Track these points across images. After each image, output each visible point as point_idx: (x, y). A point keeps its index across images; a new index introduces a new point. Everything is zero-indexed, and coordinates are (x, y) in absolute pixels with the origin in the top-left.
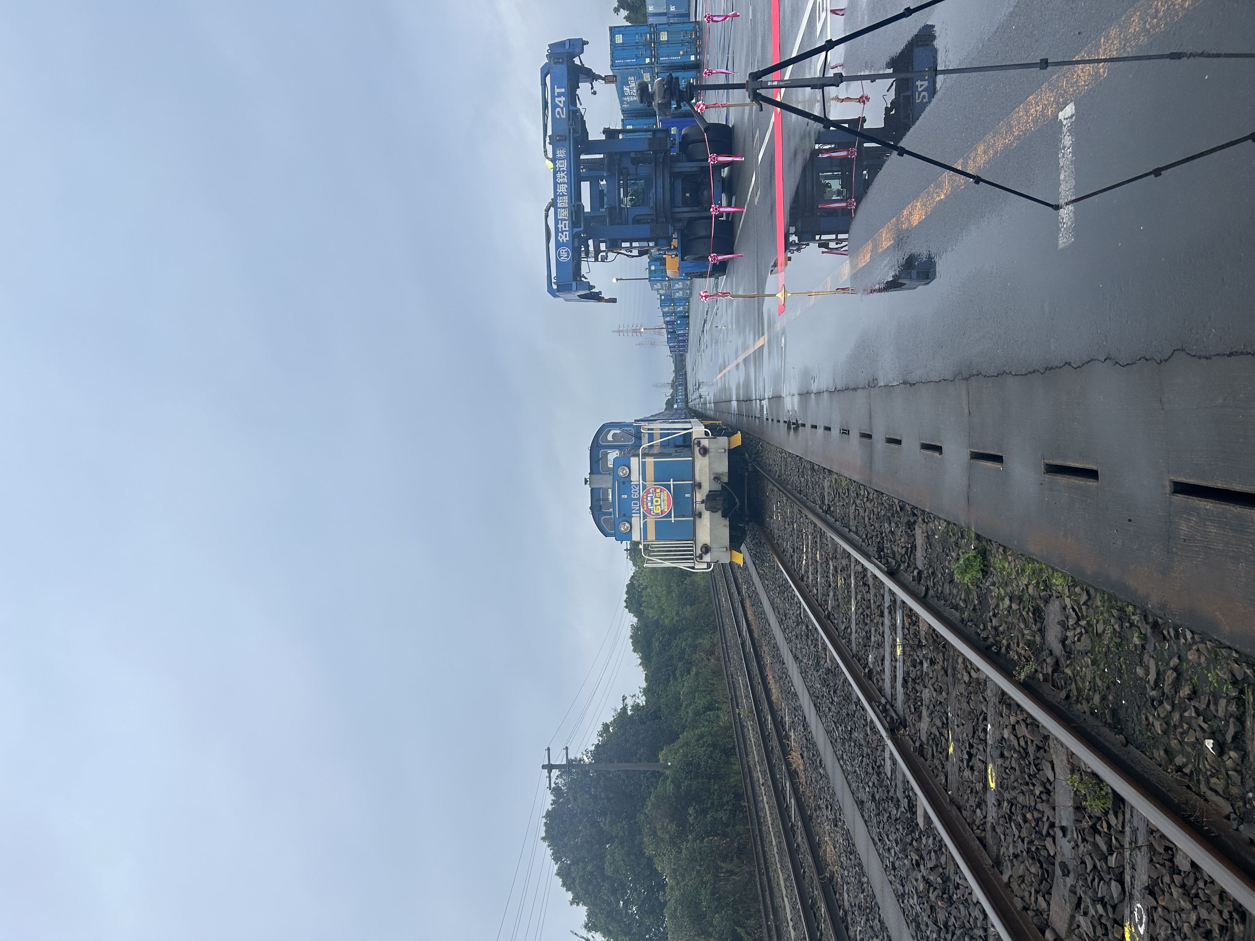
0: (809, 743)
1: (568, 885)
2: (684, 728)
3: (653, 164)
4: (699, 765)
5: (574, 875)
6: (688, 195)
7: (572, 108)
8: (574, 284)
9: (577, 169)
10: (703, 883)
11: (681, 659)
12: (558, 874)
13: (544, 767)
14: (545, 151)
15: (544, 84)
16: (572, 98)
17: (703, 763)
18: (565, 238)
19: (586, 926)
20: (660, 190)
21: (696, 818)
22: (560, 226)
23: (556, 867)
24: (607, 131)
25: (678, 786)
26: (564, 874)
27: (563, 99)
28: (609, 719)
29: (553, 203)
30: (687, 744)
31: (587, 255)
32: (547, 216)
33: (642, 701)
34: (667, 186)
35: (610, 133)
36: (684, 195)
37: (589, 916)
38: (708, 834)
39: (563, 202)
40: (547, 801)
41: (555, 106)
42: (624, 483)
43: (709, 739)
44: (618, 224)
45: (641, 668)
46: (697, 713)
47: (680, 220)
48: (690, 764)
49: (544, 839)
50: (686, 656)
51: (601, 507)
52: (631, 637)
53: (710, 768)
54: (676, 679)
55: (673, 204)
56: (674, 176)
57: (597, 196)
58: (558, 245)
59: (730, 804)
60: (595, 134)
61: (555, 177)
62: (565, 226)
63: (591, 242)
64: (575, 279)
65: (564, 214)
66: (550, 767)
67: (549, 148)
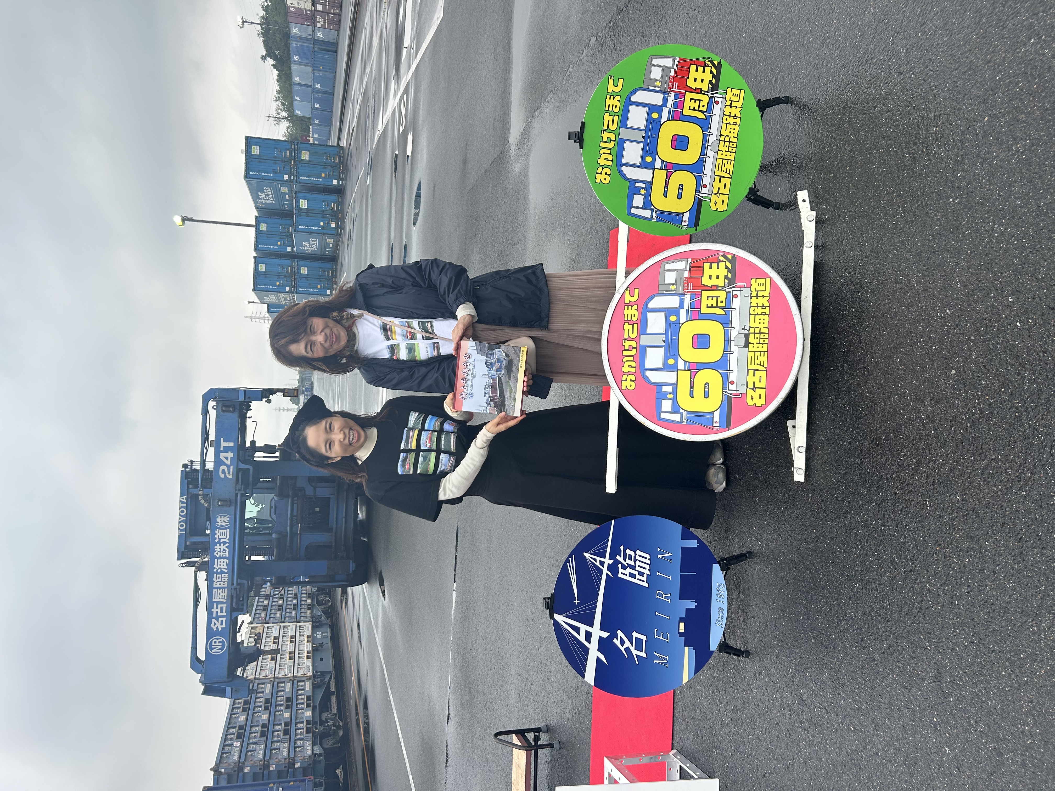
22: (214, 610)
27: (230, 455)
58: (210, 633)
62: (221, 610)
65: (221, 595)
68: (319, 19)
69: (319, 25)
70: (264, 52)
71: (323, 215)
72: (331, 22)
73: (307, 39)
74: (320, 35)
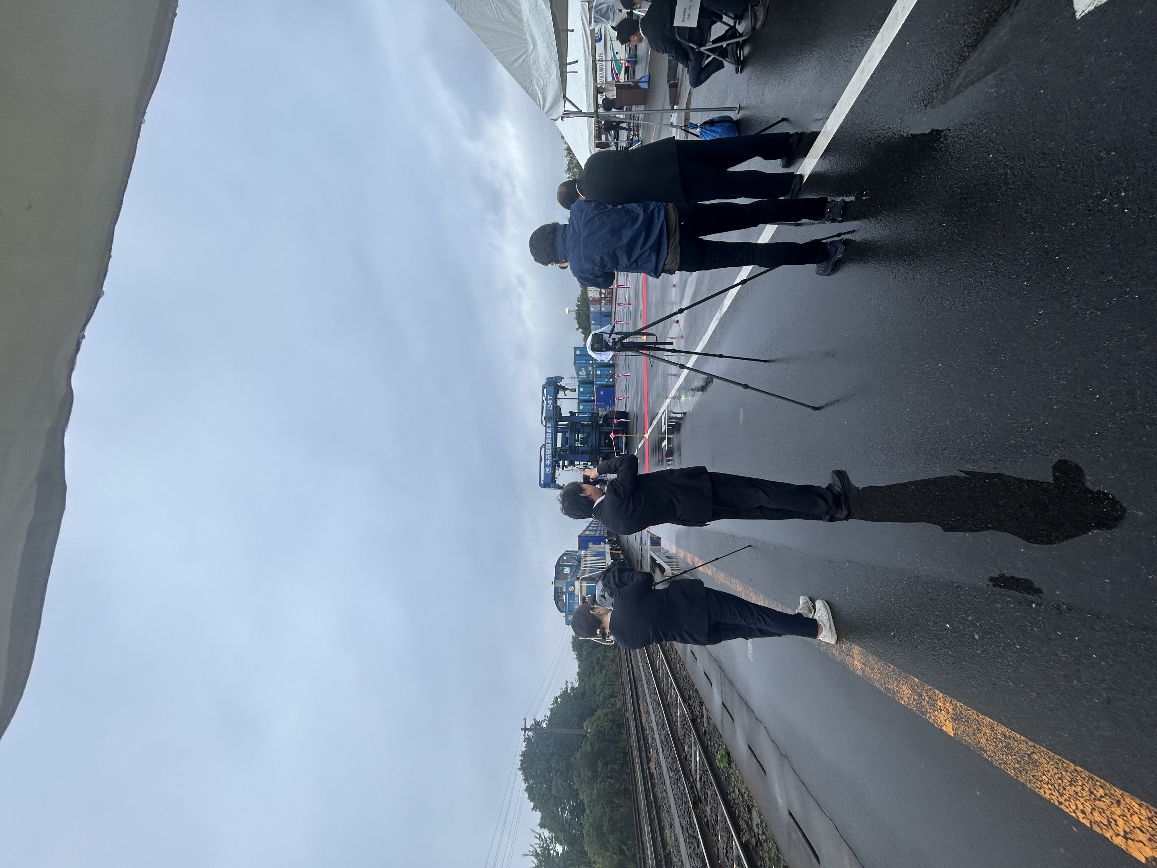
0: (659, 763)
1: (532, 798)
2: (598, 707)
3: (591, 428)
4: (604, 733)
5: (535, 793)
6: (607, 441)
7: (555, 405)
8: (552, 484)
9: (556, 428)
10: (605, 813)
11: (597, 663)
12: (526, 790)
13: (522, 729)
14: (542, 422)
15: (543, 393)
16: (556, 399)
17: (607, 733)
18: (548, 462)
19: (540, 825)
20: (594, 439)
21: (602, 768)
22: (547, 457)
23: (525, 786)
24: (570, 412)
25: (592, 745)
26: (529, 790)
27: (551, 401)
28: (558, 694)
29: (544, 446)
30: (599, 719)
31: (559, 468)
32: (541, 450)
33: (576, 685)
34: (597, 438)
35: (572, 413)
36: (605, 441)
37: (541, 819)
38: (608, 778)
39: (549, 446)
40: (522, 747)
41: (547, 404)
42: (571, 594)
43: (610, 717)
44: (574, 454)
45: (576, 660)
46: (605, 698)
47: (602, 453)
48: (600, 732)
49: (519, 769)
50: (600, 662)
51: (559, 596)
52: (572, 643)
53: (611, 735)
54: (594, 675)
55: (600, 446)
56: (601, 433)
57: (565, 440)
58: (545, 466)
59: (621, 759)
60: (565, 413)
61: (546, 435)
62: (549, 457)
63: (561, 462)
64: (552, 482)
65: (549, 452)
66: (525, 729)
67: (544, 422)
68: (603, 301)
69: (603, 304)
70: (577, 326)
71: (607, 376)
72: (608, 301)
73: (598, 312)
74: (603, 309)
